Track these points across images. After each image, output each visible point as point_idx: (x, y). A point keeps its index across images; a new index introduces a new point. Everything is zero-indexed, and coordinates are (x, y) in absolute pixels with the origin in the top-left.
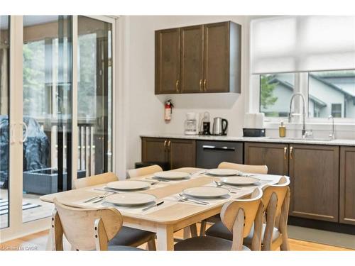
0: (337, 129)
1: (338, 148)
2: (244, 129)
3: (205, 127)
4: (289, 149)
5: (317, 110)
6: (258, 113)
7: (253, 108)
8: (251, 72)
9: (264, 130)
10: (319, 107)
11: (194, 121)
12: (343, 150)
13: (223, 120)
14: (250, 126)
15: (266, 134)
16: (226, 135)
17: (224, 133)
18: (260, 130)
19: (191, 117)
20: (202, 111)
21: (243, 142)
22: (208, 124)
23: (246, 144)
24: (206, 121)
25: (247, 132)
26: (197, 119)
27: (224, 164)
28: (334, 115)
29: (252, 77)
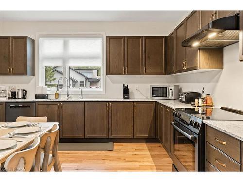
0: (83, 93)
1: (83, 103)
2: (36, 95)
3: (12, 94)
4: (60, 104)
5: (74, 83)
6: (44, 86)
7: (41, 83)
8: (40, 65)
9: (48, 95)
10: (75, 82)
11: (5, 91)
12: (86, 104)
13: (24, 90)
14: (39, 93)
15: (48, 97)
16: (25, 98)
17: (24, 97)
18: (45, 95)
19: (3, 89)
20: (11, 85)
21: (35, 102)
22: (15, 92)
23: (36, 103)
24: (13, 91)
25: (37, 97)
26: (7, 90)
27: (20, 118)
28: (81, 86)
29: (40, 68)
